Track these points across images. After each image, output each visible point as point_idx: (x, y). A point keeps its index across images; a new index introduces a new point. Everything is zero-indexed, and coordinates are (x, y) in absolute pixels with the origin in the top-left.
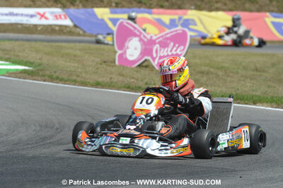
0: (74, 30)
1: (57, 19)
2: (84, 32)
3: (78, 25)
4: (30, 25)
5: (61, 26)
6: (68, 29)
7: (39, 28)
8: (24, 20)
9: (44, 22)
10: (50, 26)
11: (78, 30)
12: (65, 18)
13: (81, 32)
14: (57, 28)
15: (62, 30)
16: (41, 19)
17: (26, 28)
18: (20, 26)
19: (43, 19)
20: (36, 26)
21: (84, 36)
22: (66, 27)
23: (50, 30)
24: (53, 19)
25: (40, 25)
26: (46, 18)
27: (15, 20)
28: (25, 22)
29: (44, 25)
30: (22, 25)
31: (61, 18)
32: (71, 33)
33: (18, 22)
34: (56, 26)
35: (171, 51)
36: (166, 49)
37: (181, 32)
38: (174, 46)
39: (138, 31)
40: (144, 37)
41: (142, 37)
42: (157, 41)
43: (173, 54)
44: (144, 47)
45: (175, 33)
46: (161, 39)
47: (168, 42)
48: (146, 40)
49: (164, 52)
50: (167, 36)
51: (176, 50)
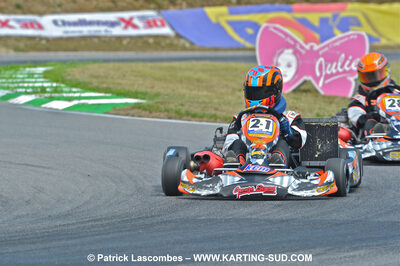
0: (176, 42)
1: (151, 27)
2: (192, 43)
3: (181, 32)
4: (111, 37)
5: (156, 37)
6: (168, 41)
8: (102, 30)
9: (131, 32)
11: (182, 41)
12: (163, 25)
13: (187, 45)
14: (151, 41)
15: (158, 43)
16: (126, 28)
17: (104, 42)
18: (96, 40)
19: (130, 28)
20: (120, 38)
21: (192, 50)
22: (164, 37)
23: (141, 42)
24: (145, 28)
25: (125, 37)
26: (135, 27)
27: (89, 31)
28: (103, 33)
29: (131, 37)
30: (98, 37)
31: (156, 25)
32: (172, 47)
33: (93, 34)
34: (149, 37)
35: (342, 67)
36: (335, 64)
37: (356, 37)
38: (346, 59)
39: (292, 39)
40: (302, 47)
41: (298, 47)
42: (321, 53)
43: (345, 72)
44: (301, 62)
45: (346, 39)
46: (326, 49)
47: (338, 52)
48: (303, 52)
49: (331, 69)
50: (334, 45)
51: (349, 65)
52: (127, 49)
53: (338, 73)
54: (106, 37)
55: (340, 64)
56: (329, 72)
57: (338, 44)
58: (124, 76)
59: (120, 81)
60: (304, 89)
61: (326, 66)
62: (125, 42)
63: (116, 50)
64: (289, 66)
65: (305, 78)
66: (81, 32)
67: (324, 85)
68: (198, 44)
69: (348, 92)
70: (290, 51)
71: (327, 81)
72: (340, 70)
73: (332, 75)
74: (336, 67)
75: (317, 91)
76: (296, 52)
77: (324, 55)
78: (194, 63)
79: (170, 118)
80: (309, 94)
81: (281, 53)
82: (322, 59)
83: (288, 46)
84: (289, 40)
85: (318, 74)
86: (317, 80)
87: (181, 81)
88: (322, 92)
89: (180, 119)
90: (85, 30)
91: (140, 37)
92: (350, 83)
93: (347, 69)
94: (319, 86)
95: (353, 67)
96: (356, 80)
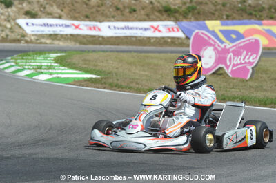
0: (185, 42)
1: (170, 31)
4: (144, 37)
5: (173, 38)
6: (180, 41)
7: (152, 41)
8: (139, 33)
9: (157, 34)
10: (163, 38)
12: (178, 30)
14: (169, 40)
15: (174, 41)
16: (154, 31)
17: (139, 40)
18: (134, 39)
19: (157, 32)
20: (149, 38)
22: (178, 38)
23: (163, 42)
24: (167, 32)
25: (153, 38)
26: (160, 31)
28: (139, 35)
30: (136, 37)
31: (173, 30)
33: (133, 35)
34: (169, 38)
37: (253, 41)
38: (247, 54)
39: (213, 40)
40: (219, 46)
41: (216, 46)
42: (231, 50)
43: (245, 63)
44: (218, 56)
46: (235, 48)
47: (242, 50)
48: (220, 49)
49: (237, 60)
50: (240, 45)
51: (248, 59)
53: (241, 63)
54: (140, 37)
56: (235, 63)
57: (242, 45)
61: (234, 59)
64: (210, 58)
65: (220, 66)
69: (247, 76)
70: (212, 48)
71: (234, 69)
72: (243, 62)
73: (237, 65)
74: (240, 60)
76: (215, 49)
77: (233, 52)
80: (221, 76)
81: (206, 49)
82: (231, 54)
83: (210, 45)
84: (211, 41)
85: (228, 63)
86: (228, 67)
88: (231, 76)
90: (128, 33)
92: (248, 70)
93: (247, 61)
94: (229, 71)
95: (251, 60)
96: (253, 68)
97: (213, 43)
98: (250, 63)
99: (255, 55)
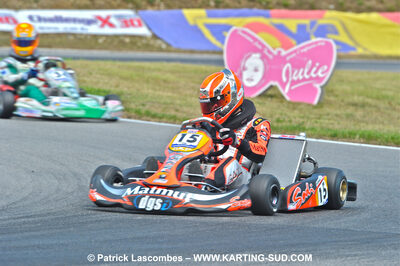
0: (152, 42)
1: (127, 26)
2: (168, 45)
3: (158, 33)
4: (87, 35)
5: (132, 36)
6: (144, 41)
8: (78, 28)
9: (107, 30)
11: (159, 42)
12: (140, 25)
13: (164, 46)
14: (127, 40)
15: (134, 42)
16: (102, 26)
17: (80, 39)
18: (71, 38)
19: (107, 26)
20: (95, 37)
21: (168, 51)
22: (141, 37)
23: (116, 42)
24: (122, 27)
25: (102, 35)
26: (111, 25)
27: (65, 28)
28: (79, 31)
29: (107, 36)
30: (74, 35)
31: (133, 24)
32: (148, 47)
33: (69, 31)
34: (126, 36)
35: (309, 73)
36: (301, 70)
37: (323, 44)
38: (313, 65)
39: (260, 43)
40: (269, 52)
41: (266, 52)
42: (288, 58)
43: (311, 78)
44: (268, 67)
45: (314, 46)
46: (294, 55)
47: (305, 59)
48: (271, 57)
49: (298, 75)
50: (302, 51)
51: (316, 72)
52: (102, 47)
53: (304, 80)
54: (81, 34)
55: (306, 71)
56: (295, 78)
57: (305, 50)
58: (91, 74)
59: (85, 79)
60: (270, 94)
61: (293, 72)
62: (101, 41)
63: (92, 48)
64: (256, 70)
65: (272, 83)
66: (56, 28)
67: (290, 91)
68: (175, 46)
69: (313, 100)
70: (258, 55)
71: (293, 88)
72: (307, 77)
73: (299, 81)
74: (303, 73)
75: (282, 97)
76: (263, 57)
77: (291, 61)
78: (165, 64)
79: (129, 117)
80: (274, 100)
81: (249, 57)
82: (289, 65)
83: (256, 50)
84: (256, 44)
85: (284, 79)
86: (284, 85)
87: (147, 81)
88: (288, 98)
89: (139, 118)
90: (61, 27)
91: (116, 36)
92: (315, 90)
93: (314, 75)
94: (285, 92)
95: (320, 74)
96: (322, 87)
97: (260, 47)
98: (318, 79)
99: (326, 67)
